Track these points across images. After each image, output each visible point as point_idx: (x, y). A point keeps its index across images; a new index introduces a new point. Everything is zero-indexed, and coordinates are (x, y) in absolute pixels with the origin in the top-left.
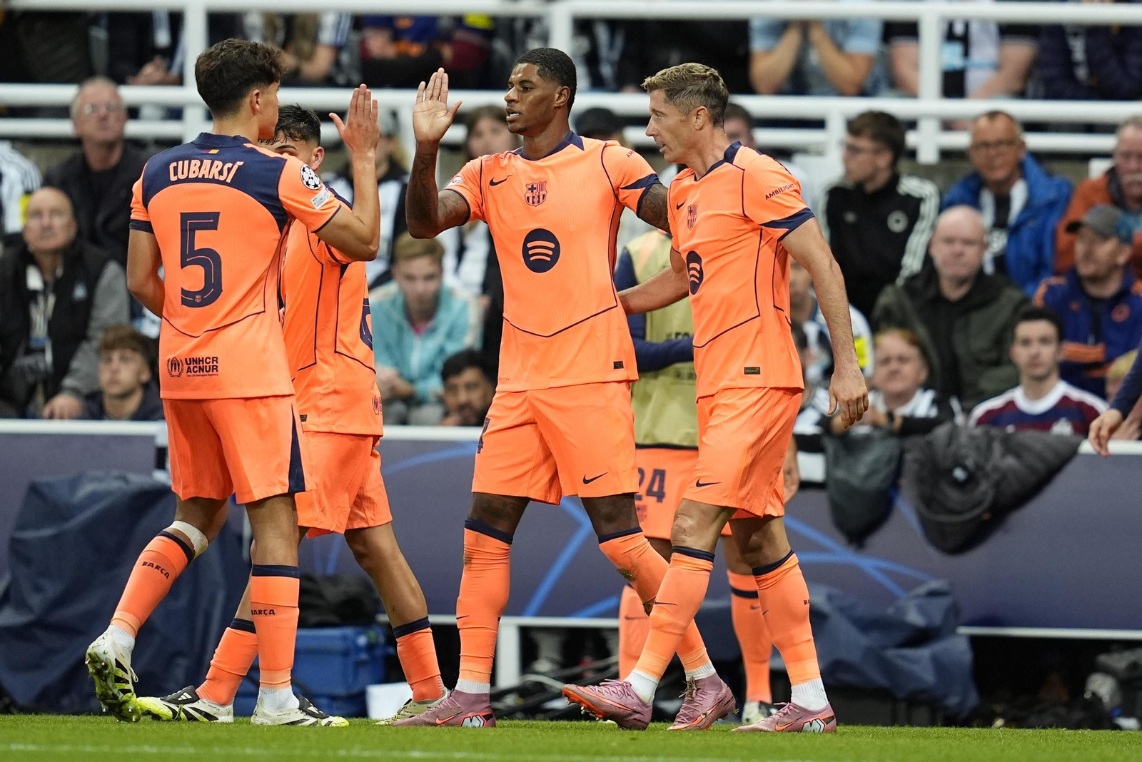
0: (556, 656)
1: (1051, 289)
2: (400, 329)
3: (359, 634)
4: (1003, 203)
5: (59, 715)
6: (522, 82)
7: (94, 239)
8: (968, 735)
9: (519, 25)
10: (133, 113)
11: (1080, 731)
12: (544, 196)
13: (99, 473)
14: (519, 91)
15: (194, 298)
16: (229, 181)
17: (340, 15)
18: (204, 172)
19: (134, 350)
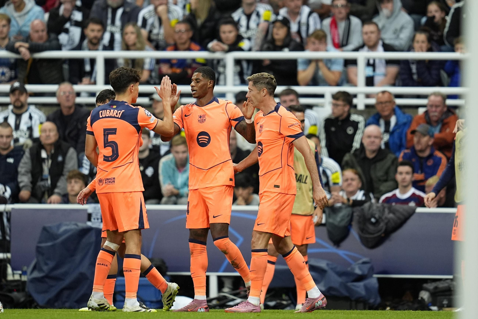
0: (231, 286)
1: (405, 154)
2: (174, 170)
4: (388, 124)
5: (54, 309)
6: (196, 79)
7: (65, 139)
8: (377, 313)
9: (215, 62)
10: (78, 94)
12: (205, 119)
13: (68, 223)
14: (195, 82)
15: (109, 158)
16: (119, 117)
17: (152, 59)
18: (111, 114)
19: (79, 178)
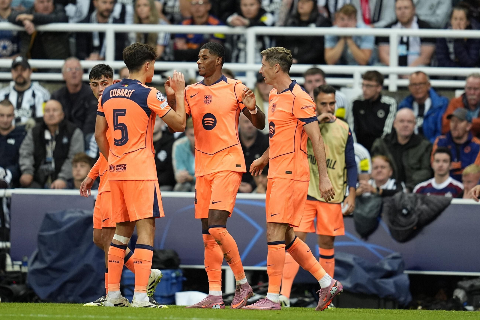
1: (440, 140)
2: (188, 154)
3: (172, 272)
4: (422, 107)
7: (71, 120)
9: (235, 37)
10: (86, 71)
11: (451, 311)
12: (211, 100)
13: (72, 210)
15: (118, 142)
16: (129, 97)
17: (166, 33)
18: (122, 94)
19: (86, 162)
